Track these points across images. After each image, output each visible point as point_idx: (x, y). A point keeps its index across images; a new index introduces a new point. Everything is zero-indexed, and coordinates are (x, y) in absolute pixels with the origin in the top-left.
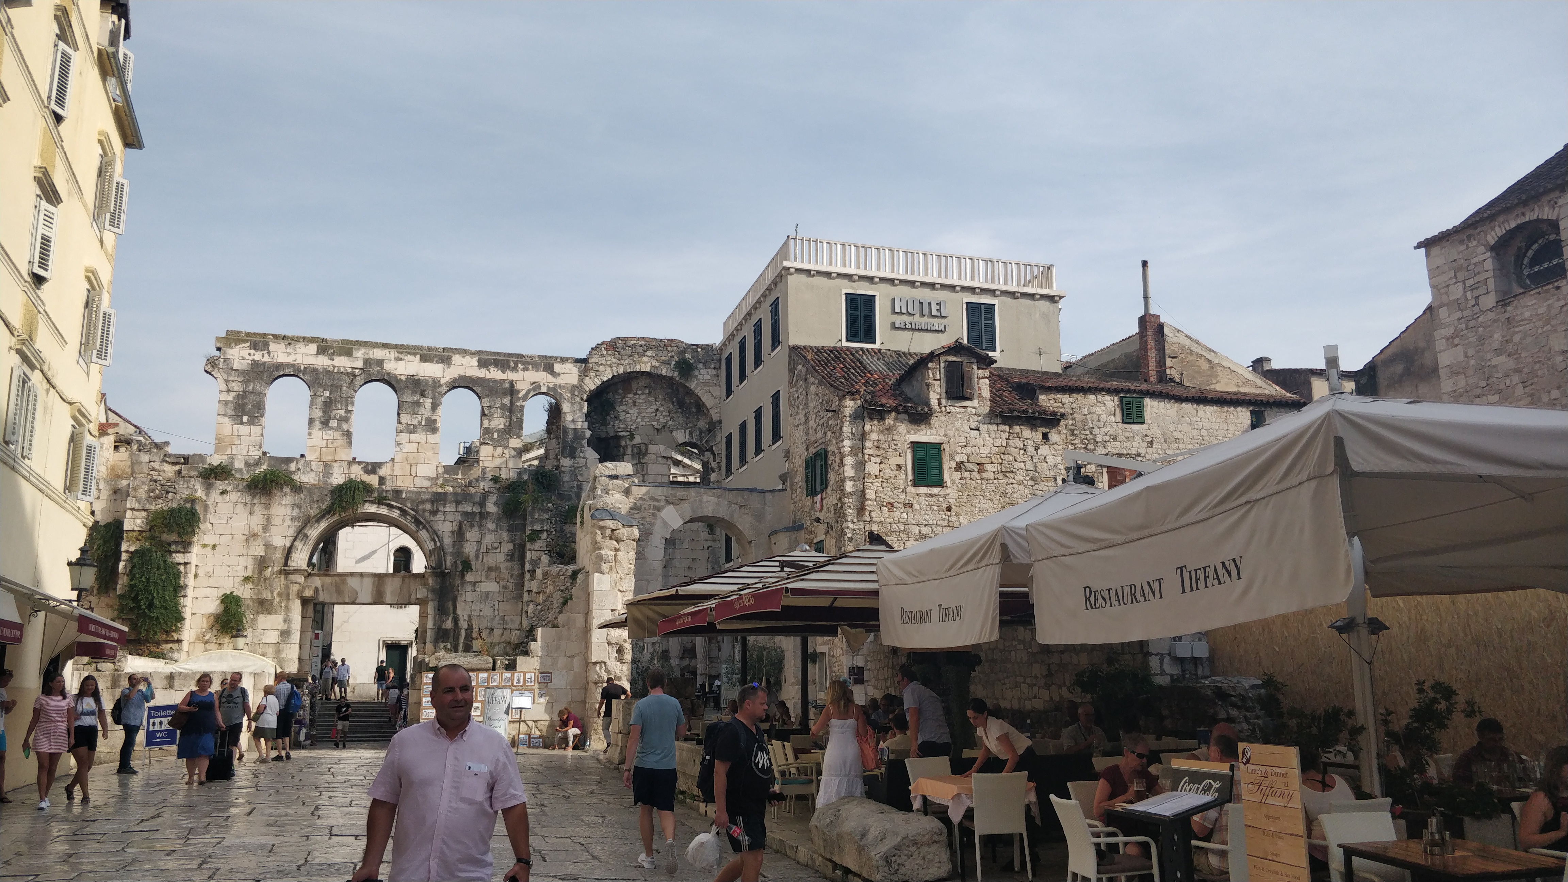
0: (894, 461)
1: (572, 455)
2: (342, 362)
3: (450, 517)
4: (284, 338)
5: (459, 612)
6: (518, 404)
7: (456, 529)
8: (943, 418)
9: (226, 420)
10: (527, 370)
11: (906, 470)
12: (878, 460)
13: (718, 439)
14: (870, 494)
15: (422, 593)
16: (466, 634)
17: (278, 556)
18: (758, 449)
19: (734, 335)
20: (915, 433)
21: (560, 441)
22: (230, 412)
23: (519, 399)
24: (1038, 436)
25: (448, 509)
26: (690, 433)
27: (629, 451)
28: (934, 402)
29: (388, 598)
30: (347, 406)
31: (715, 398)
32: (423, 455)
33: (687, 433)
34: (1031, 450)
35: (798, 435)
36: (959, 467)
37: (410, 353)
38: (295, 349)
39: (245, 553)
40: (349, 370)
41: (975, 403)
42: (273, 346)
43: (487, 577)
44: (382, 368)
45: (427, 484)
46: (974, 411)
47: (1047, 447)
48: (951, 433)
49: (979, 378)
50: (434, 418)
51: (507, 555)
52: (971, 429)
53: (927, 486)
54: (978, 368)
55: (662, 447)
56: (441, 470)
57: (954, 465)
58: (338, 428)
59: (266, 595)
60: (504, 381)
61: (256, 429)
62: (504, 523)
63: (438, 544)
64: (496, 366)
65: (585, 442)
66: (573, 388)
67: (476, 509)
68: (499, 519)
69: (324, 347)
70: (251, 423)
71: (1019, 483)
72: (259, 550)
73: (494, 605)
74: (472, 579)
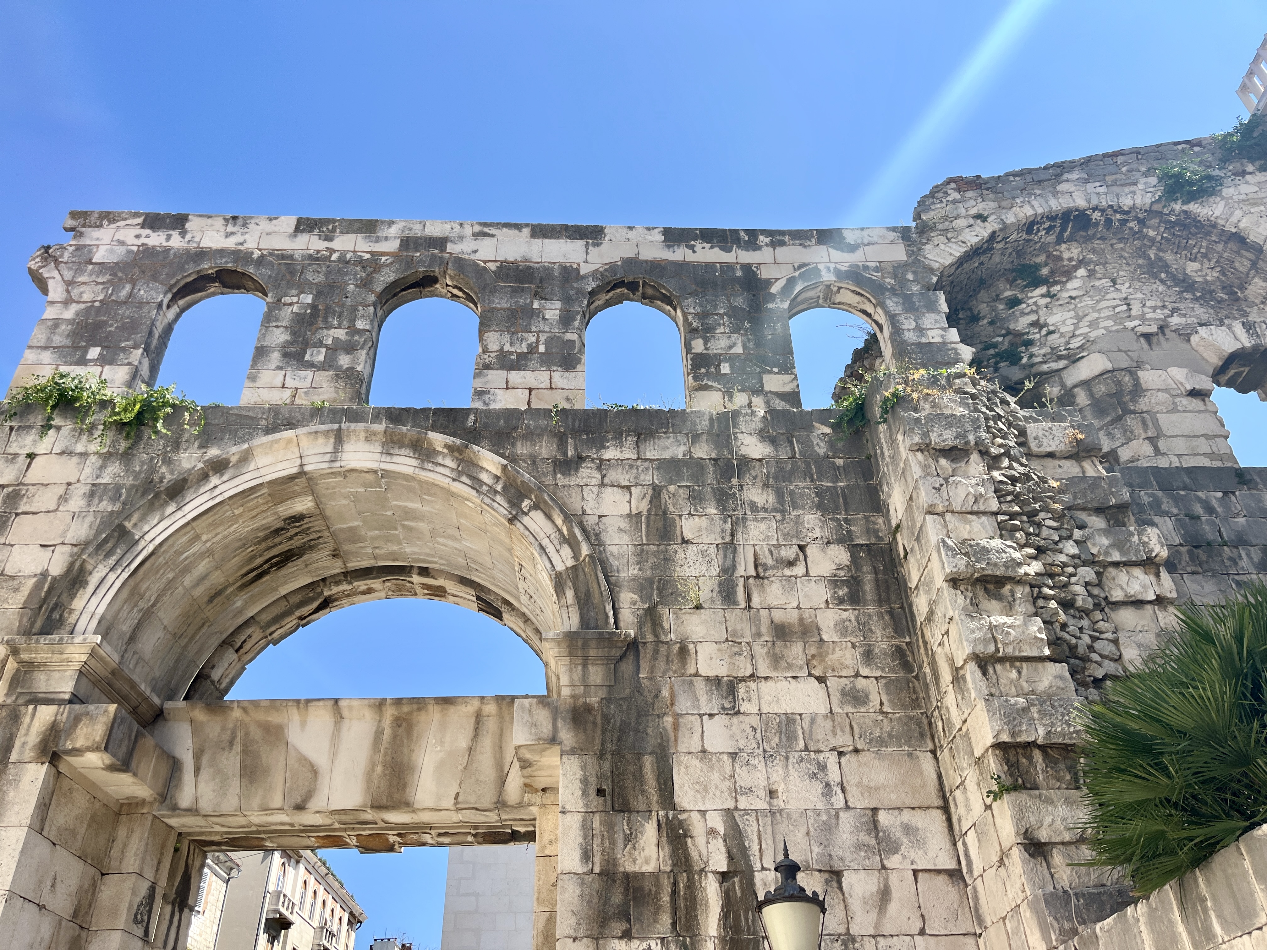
2: (349, 244)
3: (621, 477)
9: (46, 357)
10: (782, 244)
22: (59, 341)
25: (610, 453)
26: (1247, 327)
33: (1239, 329)
37: (507, 226)
40: (367, 256)
43: (776, 660)
44: (444, 252)
51: (834, 582)
58: (328, 365)
60: (730, 266)
63: (585, 550)
64: (708, 240)
67: (704, 452)
68: (783, 476)
70: (107, 361)
73: (823, 767)
74: (722, 671)
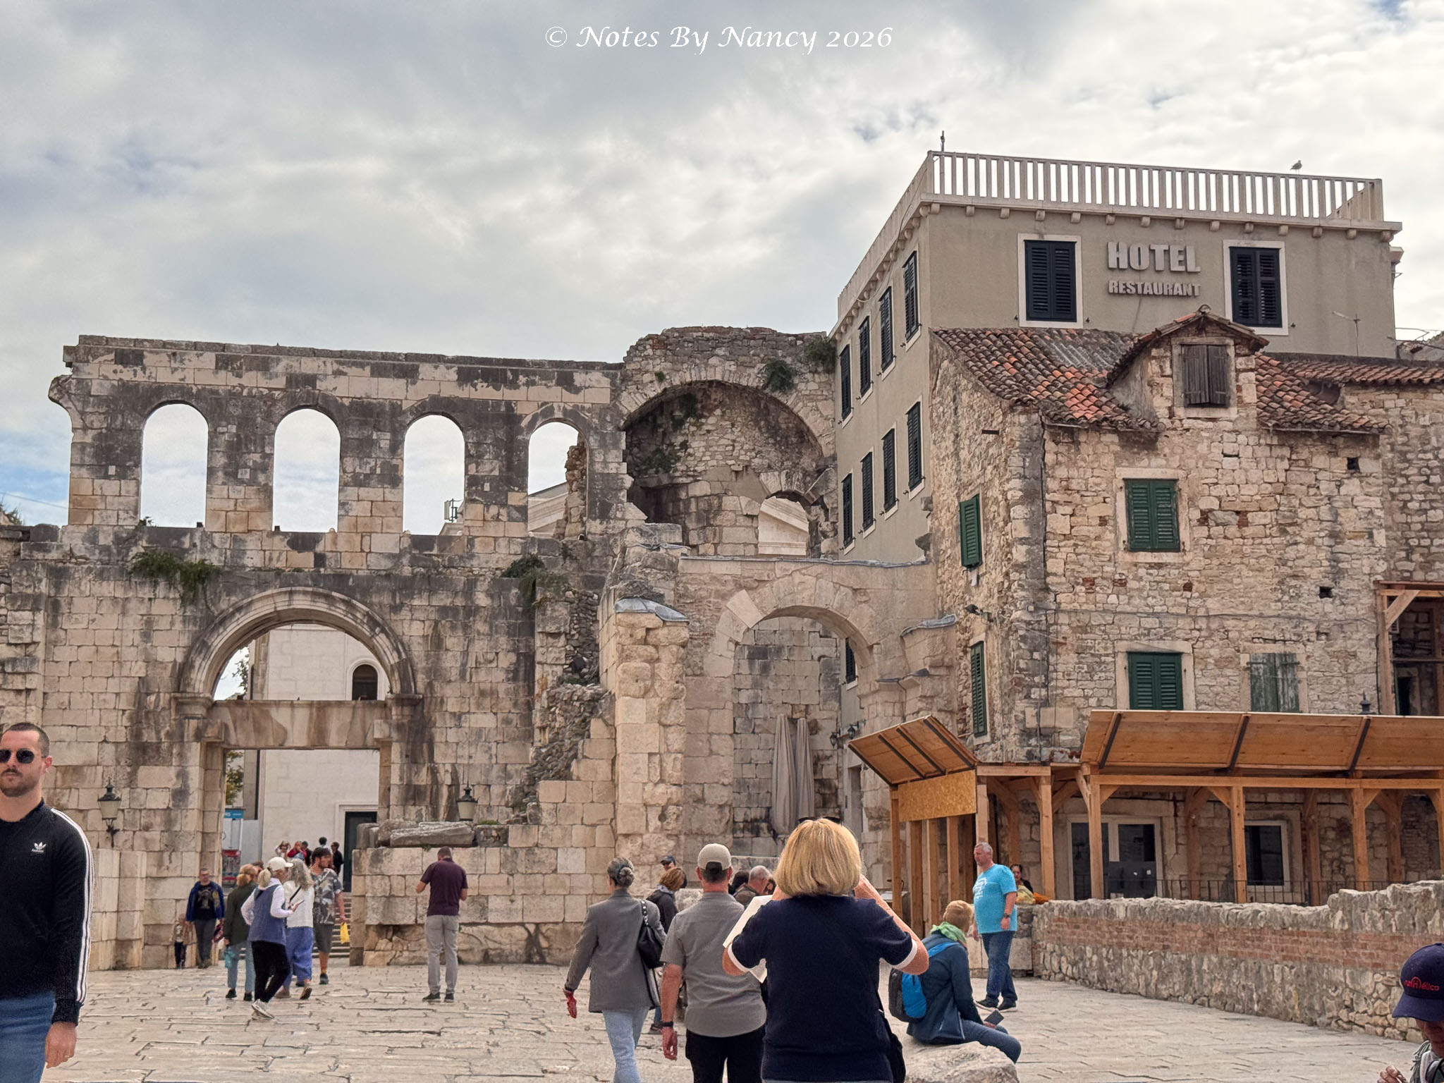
0: (1095, 511)
1: (604, 515)
2: (253, 381)
3: (420, 615)
4: (165, 344)
5: (438, 758)
6: (520, 437)
7: (430, 632)
8: (1176, 439)
9: (84, 472)
10: (533, 383)
11: (1116, 526)
12: (1068, 510)
13: (832, 485)
14: (1054, 565)
15: (379, 730)
16: (450, 792)
17: (164, 677)
18: (890, 500)
19: (852, 317)
20: (1131, 465)
21: (586, 494)
22: (88, 460)
23: (520, 431)
24: (1340, 465)
25: (416, 602)
26: (788, 476)
27: (693, 508)
28: (1162, 413)
29: (333, 739)
30: (263, 447)
31: (827, 419)
32: (378, 521)
33: (783, 477)
34: (1327, 488)
35: (944, 473)
36: (1205, 518)
37: (355, 364)
38: (182, 361)
39: (116, 673)
40: (266, 392)
41: (1233, 412)
42: (149, 359)
43: (479, 705)
44: (314, 387)
45: (386, 564)
46: (1230, 426)
47: (1356, 481)
48: (1192, 463)
49: (1238, 371)
50: (395, 462)
51: (508, 671)
52: (1225, 456)
53: (1153, 550)
54: (1237, 355)
55: (744, 500)
56: (406, 543)
57: (1196, 515)
58: (252, 481)
59: (149, 736)
60: (498, 403)
61: (127, 486)
62: (501, 622)
63: (404, 656)
64: (485, 379)
65: (623, 495)
66: (605, 409)
67: (459, 602)
68: (494, 616)
69: (226, 357)
70: (121, 476)
71: (1310, 542)
72: (139, 670)
73: (490, 748)
74: (456, 710)
